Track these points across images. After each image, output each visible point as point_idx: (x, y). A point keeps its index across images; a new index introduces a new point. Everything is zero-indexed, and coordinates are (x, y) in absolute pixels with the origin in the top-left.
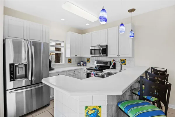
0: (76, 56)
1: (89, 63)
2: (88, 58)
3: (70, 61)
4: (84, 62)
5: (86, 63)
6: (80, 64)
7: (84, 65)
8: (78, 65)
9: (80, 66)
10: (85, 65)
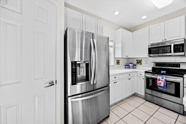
0: (127, 57)
1: (140, 65)
2: (138, 59)
3: (118, 63)
4: (133, 64)
5: (136, 65)
6: (128, 66)
7: (133, 68)
8: (127, 67)
9: (129, 68)
10: (135, 68)
